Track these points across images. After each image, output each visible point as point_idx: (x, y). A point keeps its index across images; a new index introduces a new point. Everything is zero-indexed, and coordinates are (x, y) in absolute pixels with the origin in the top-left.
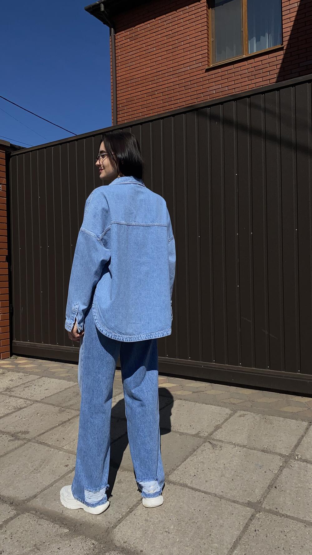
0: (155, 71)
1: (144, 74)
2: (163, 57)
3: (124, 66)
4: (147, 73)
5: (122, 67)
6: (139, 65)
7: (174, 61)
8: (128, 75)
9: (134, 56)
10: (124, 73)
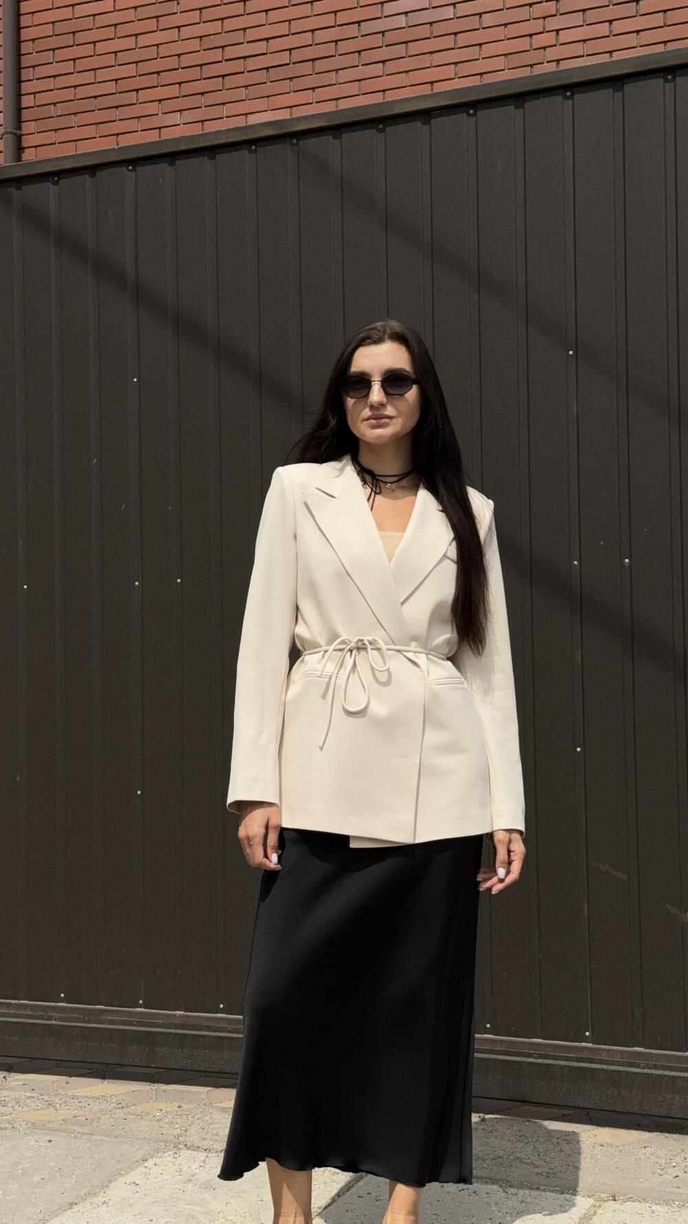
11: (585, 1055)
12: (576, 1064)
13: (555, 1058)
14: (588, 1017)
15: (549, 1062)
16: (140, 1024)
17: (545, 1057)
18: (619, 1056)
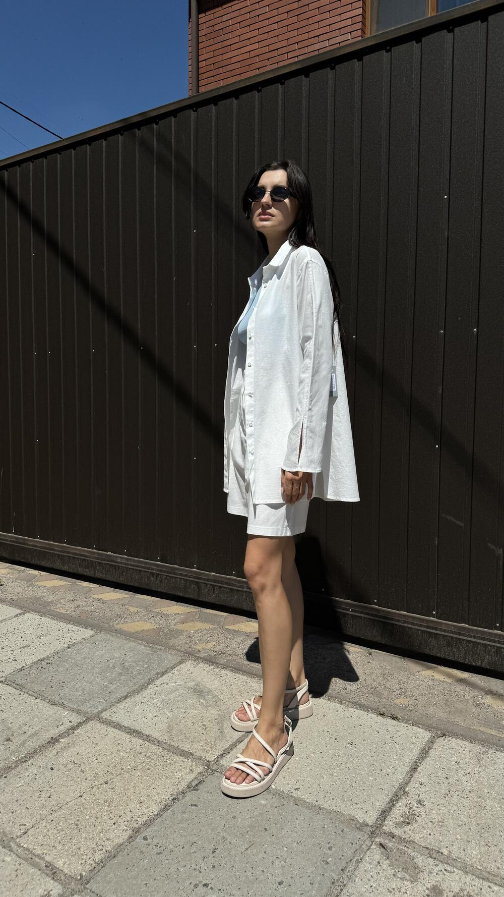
0: (266, 49)
1: (247, 56)
2: (281, 24)
3: (212, 42)
4: (253, 54)
5: (209, 43)
6: (238, 39)
7: (301, 31)
8: (219, 58)
9: (230, 23)
10: (212, 54)
11: (431, 625)
12: (426, 629)
13: (414, 624)
14: (435, 604)
15: (410, 626)
16: (194, 577)
17: (409, 623)
18: (453, 628)
